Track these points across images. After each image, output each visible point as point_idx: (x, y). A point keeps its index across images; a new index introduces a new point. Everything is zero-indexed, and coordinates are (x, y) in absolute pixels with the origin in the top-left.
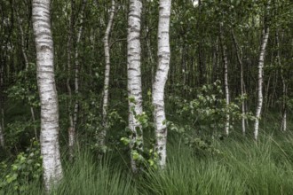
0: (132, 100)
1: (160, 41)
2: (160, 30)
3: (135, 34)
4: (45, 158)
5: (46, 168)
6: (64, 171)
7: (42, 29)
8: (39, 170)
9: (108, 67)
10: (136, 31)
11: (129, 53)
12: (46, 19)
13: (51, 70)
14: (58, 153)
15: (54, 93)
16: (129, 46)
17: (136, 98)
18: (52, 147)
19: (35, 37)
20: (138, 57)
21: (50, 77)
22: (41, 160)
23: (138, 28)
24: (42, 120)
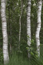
0: (28, 37)
1: (38, 19)
2: (38, 15)
3: (29, 18)
4: (4, 54)
5: (4, 57)
6: (9, 58)
7: (4, 16)
8: (2, 58)
9: (20, 28)
10: (29, 17)
11: (27, 23)
12: (5, 13)
13: (6, 28)
14: (8, 53)
15: (7, 35)
16: (27, 21)
17: (30, 36)
18: (6, 51)
19: (2, 18)
20: (30, 24)
21: (6, 30)
22: (3, 55)
23: (30, 16)
24: (3, 43)
